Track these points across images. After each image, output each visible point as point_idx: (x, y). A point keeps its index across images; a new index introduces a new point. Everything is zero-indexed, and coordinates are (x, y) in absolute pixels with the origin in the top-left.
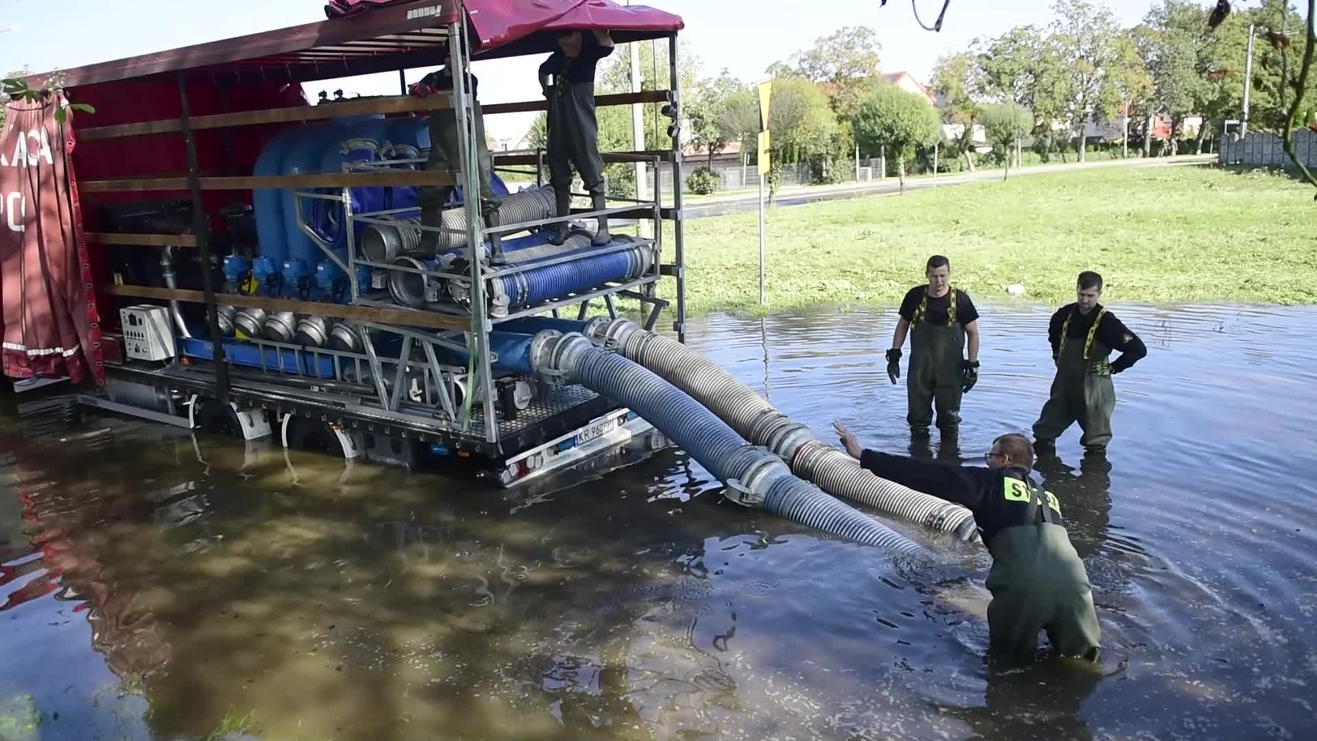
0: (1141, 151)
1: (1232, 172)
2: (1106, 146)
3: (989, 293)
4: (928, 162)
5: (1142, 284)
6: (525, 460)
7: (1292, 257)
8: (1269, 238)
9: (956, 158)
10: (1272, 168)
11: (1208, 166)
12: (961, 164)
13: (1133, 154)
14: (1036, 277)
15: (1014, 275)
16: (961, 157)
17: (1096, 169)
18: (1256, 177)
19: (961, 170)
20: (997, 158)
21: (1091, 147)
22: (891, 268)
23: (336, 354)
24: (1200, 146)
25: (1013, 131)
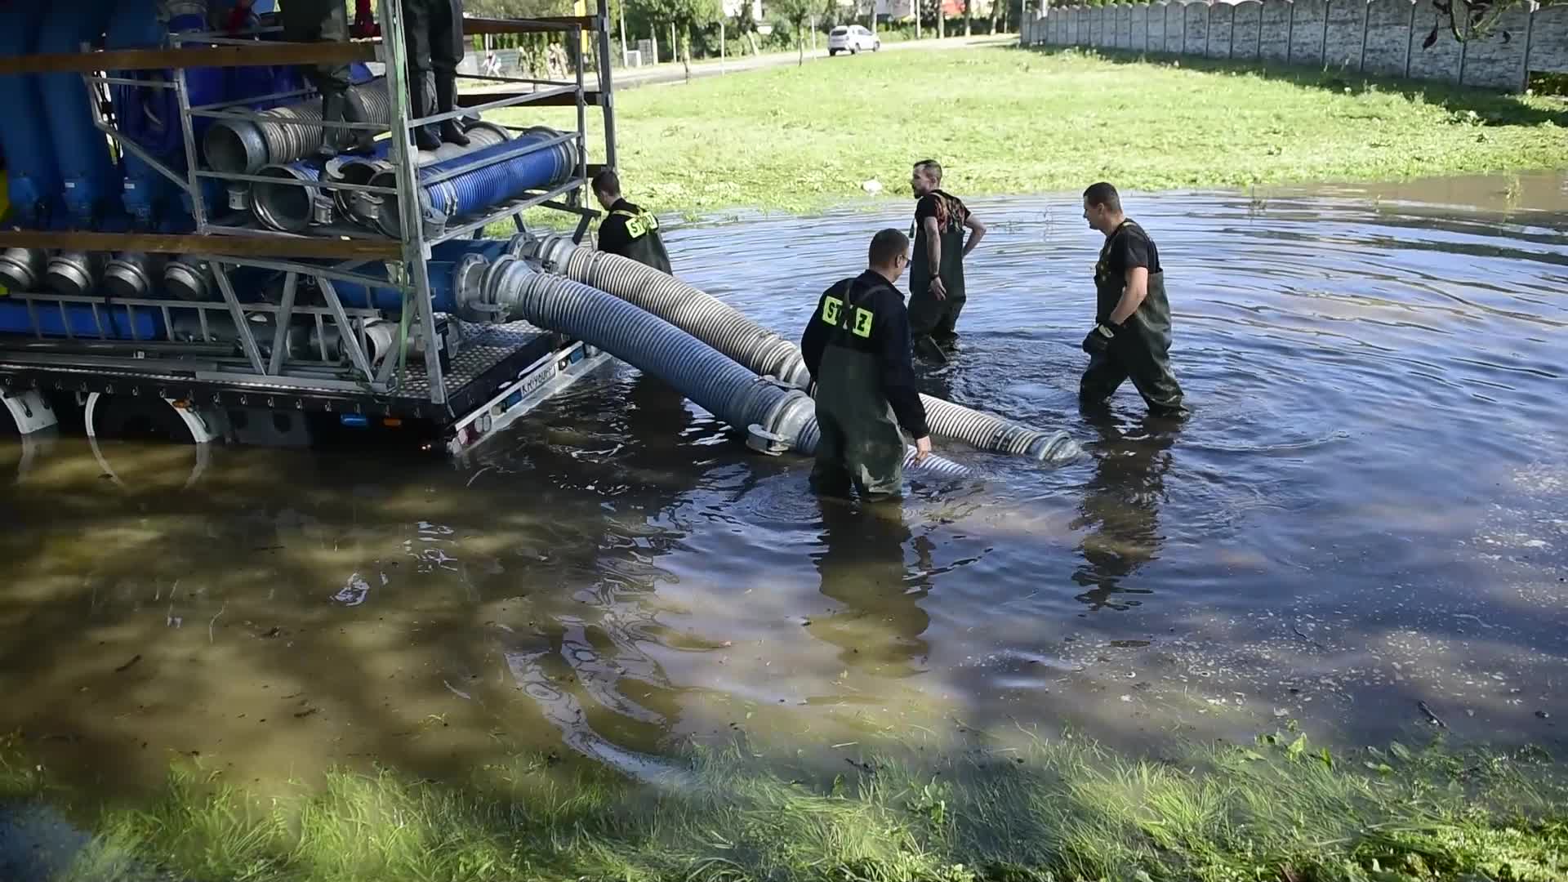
0: (934, 31)
1: (1040, 53)
2: (898, 26)
3: (843, 191)
4: (705, 45)
5: (1003, 175)
6: (472, 424)
7: (1140, 142)
8: (1109, 122)
9: (737, 39)
10: (1084, 48)
11: (1013, 46)
12: (743, 47)
13: (926, 34)
14: (887, 171)
15: (863, 171)
16: (743, 38)
17: (896, 52)
18: (1067, 58)
19: (743, 54)
20: (781, 38)
21: (882, 26)
22: (721, 168)
23: (164, 305)
24: (994, 25)
25: (806, 7)
